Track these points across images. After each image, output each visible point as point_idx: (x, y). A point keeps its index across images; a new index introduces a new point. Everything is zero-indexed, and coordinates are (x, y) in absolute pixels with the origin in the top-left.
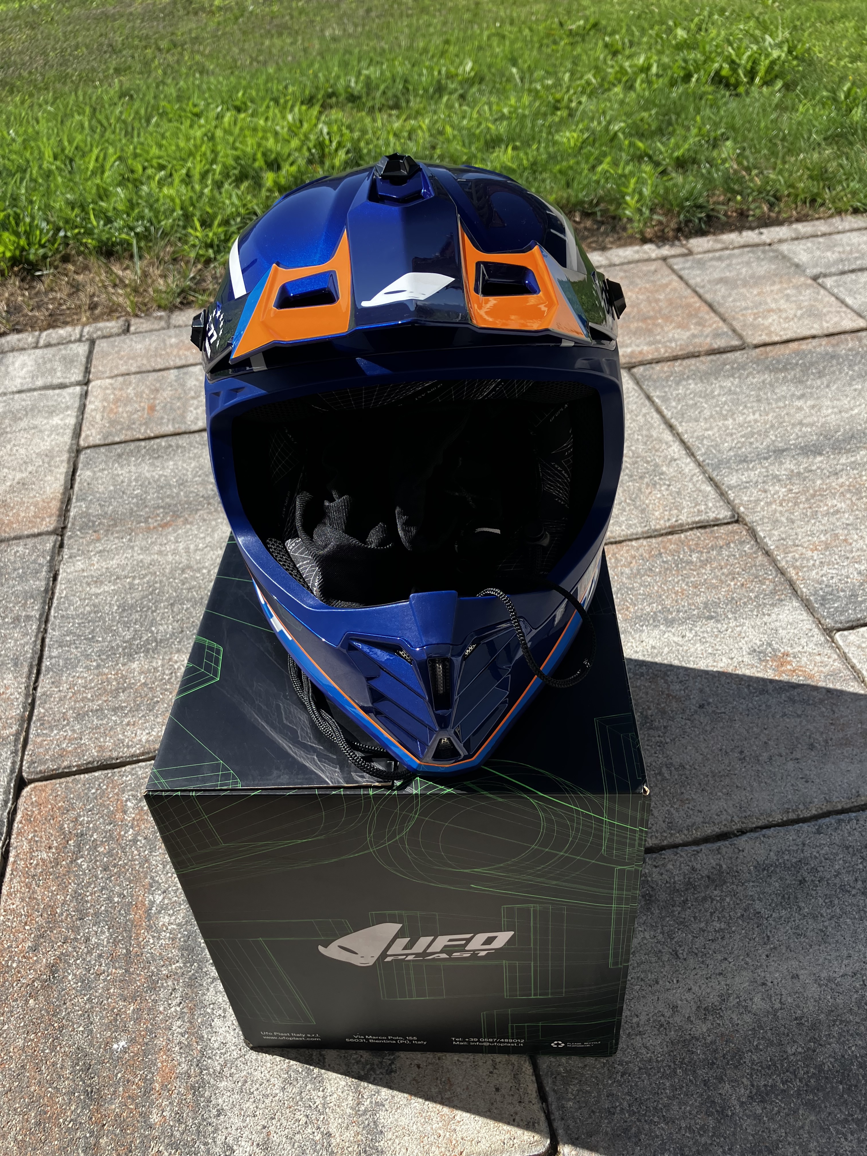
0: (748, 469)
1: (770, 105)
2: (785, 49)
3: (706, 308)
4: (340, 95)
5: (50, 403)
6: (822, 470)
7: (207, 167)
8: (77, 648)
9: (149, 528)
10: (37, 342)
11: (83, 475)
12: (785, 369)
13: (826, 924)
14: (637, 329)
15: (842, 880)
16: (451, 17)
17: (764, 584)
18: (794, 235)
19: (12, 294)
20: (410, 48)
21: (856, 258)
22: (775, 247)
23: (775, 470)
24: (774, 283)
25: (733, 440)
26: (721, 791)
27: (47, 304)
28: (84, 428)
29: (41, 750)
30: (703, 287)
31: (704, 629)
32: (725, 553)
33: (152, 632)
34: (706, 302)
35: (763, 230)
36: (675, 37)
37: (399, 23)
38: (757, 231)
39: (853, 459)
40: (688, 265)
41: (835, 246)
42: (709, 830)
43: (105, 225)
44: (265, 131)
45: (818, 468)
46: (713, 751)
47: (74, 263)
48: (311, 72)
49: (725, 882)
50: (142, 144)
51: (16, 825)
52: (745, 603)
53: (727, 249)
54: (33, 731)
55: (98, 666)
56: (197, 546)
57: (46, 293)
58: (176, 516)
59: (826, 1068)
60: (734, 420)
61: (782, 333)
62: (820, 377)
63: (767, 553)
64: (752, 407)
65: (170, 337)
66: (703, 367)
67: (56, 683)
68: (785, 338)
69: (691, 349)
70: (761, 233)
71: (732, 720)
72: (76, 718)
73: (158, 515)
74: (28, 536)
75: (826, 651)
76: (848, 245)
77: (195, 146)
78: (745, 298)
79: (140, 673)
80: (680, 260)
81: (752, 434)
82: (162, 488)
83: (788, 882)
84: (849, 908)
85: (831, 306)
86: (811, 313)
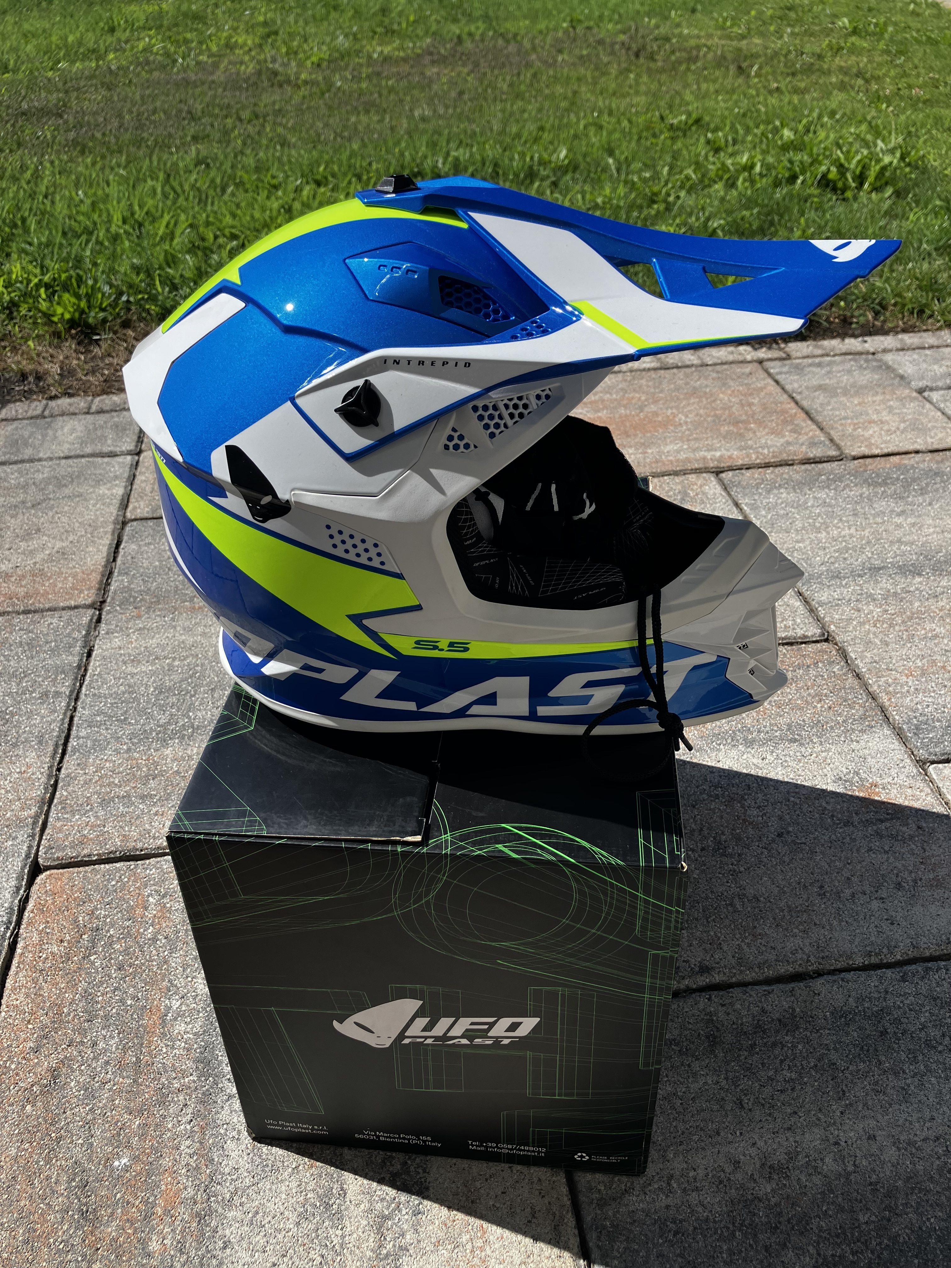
0: (841, 585)
1: (879, 212)
2: (898, 155)
3: (803, 415)
5: (98, 472)
6: (921, 591)
8: (107, 729)
10: (90, 408)
11: (127, 547)
12: (885, 483)
13: (908, 1081)
14: (728, 432)
15: (927, 1035)
16: (547, 104)
17: (852, 708)
18: (899, 346)
19: (67, 357)
20: (503, 132)
22: (878, 356)
23: (870, 588)
24: (877, 393)
25: (826, 554)
26: (797, 928)
27: (103, 369)
28: (132, 499)
29: (60, 835)
30: (800, 393)
31: (786, 752)
32: (812, 672)
33: (189, 717)
34: (802, 409)
35: (867, 339)
36: (781, 137)
37: (492, 107)
38: (860, 339)
40: (785, 369)
41: (942, 359)
42: (783, 969)
43: (170, 292)
45: (917, 589)
46: (790, 884)
47: (134, 329)
48: (397, 150)
49: (798, 1028)
50: (216, 213)
51: (26, 914)
52: (832, 728)
53: (828, 355)
54: (53, 814)
55: (129, 750)
57: (102, 358)
59: (901, 1240)
60: (828, 533)
61: (882, 446)
62: (922, 494)
63: (858, 676)
64: (848, 522)
66: (797, 477)
67: (82, 765)
68: (886, 451)
69: (784, 456)
70: (865, 342)
71: (813, 852)
72: (101, 804)
74: (64, 609)
75: (918, 785)
78: (845, 408)
79: (173, 761)
80: (778, 363)
81: (847, 549)
83: (868, 1032)
84: (934, 1066)
85: (937, 421)
86: (916, 427)
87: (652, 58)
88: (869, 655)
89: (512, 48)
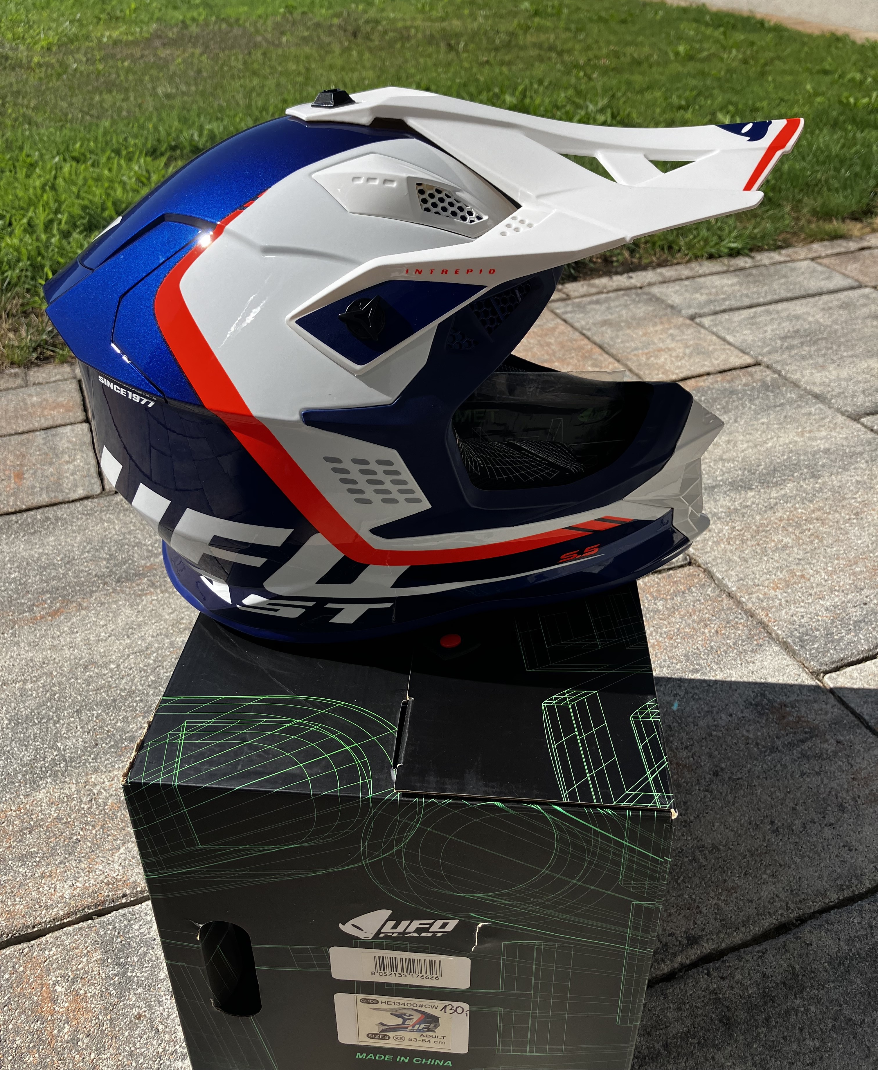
3: (598, 350)
4: (185, 148)
6: (757, 505)
7: (51, 216)
9: (35, 618)
16: (283, 80)
17: (737, 629)
18: (661, 279)
20: (249, 106)
21: (724, 300)
22: (646, 290)
24: (655, 324)
26: (765, 873)
30: (589, 330)
32: (689, 598)
33: (58, 749)
35: (631, 274)
38: (625, 275)
39: (783, 492)
40: (569, 309)
41: (701, 288)
42: (768, 922)
44: (111, 181)
45: (753, 503)
46: (742, 826)
48: (150, 126)
52: (725, 652)
53: (602, 293)
56: (98, 635)
58: (67, 601)
61: (677, 371)
62: (726, 413)
63: (730, 595)
65: (30, 395)
68: (681, 376)
70: (631, 277)
71: (752, 786)
73: (45, 601)
76: (713, 287)
77: (35, 195)
78: (633, 340)
79: (50, 805)
80: (560, 304)
82: (45, 568)
85: (715, 344)
86: (699, 351)
87: (367, 37)
88: (733, 573)
89: (236, 31)
